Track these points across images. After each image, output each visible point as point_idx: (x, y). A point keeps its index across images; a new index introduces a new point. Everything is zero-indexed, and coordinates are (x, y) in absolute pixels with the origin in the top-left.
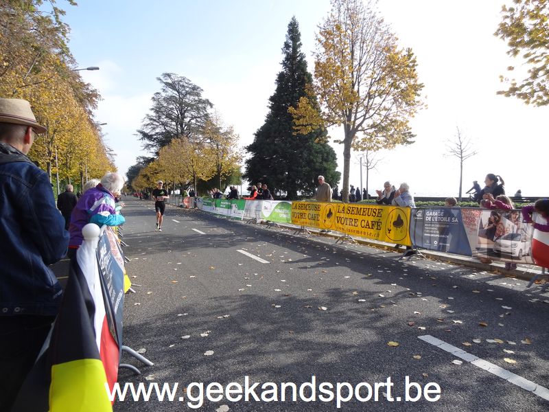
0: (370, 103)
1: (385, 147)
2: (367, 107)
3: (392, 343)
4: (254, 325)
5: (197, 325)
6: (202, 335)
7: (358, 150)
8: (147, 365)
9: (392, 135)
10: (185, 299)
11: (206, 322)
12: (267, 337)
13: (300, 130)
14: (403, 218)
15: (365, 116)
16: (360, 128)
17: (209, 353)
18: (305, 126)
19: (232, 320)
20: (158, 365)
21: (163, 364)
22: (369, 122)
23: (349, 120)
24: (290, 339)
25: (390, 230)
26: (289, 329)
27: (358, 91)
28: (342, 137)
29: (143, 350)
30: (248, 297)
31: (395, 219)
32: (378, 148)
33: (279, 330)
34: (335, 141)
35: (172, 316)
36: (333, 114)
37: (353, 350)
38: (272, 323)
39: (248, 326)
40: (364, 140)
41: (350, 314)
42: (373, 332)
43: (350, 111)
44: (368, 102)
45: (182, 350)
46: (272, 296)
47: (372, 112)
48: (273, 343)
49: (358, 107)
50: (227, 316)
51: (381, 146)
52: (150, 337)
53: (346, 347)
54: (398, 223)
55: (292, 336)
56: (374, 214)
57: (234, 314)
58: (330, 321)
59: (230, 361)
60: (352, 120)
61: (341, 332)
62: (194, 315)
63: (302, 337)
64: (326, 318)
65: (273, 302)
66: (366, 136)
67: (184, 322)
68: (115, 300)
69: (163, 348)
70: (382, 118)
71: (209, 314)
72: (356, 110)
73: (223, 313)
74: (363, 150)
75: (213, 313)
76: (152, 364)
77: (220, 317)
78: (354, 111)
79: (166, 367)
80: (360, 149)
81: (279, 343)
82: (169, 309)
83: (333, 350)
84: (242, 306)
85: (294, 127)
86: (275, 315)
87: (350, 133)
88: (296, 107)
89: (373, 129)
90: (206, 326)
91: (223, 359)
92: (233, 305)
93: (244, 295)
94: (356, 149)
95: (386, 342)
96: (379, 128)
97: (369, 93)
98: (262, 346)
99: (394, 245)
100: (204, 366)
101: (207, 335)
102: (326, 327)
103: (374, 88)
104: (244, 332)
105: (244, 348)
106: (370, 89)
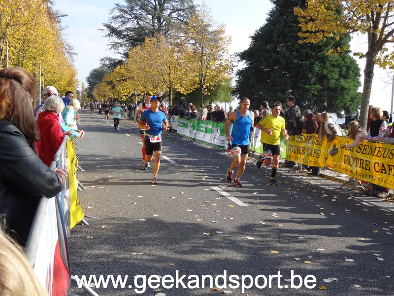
7: (385, 68)
13: (307, 38)
16: (389, 38)
18: (315, 32)
23: (376, 27)
34: (355, 54)
43: (378, 14)
49: (389, 9)
56: (391, 156)
60: (380, 26)
72: (387, 14)
78: (383, 14)
80: (388, 66)
85: (299, 34)
87: (376, 44)
88: (304, 7)
94: (382, 66)
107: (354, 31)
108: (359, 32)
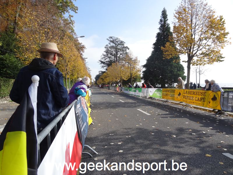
1: (208, 63)
2: (199, 45)
3: (208, 155)
4: (141, 141)
5: (117, 139)
6: (119, 143)
7: (194, 65)
8: (95, 154)
9: (212, 58)
10: (113, 128)
11: (121, 138)
12: (147, 147)
13: (166, 57)
14: (216, 96)
15: (198, 49)
16: (195, 55)
17: (121, 151)
18: (169, 55)
19: (132, 138)
20: (100, 154)
21: (102, 154)
22: (200, 52)
23: (190, 51)
24: (157, 148)
25: (210, 102)
26: (157, 144)
27: (194, 38)
28: (187, 59)
29: (94, 148)
30: (140, 129)
31: (212, 97)
32: (205, 64)
33: (153, 144)
34: (183, 61)
35: (107, 135)
36: (182, 49)
37: (187, 156)
38: (150, 141)
39: (138, 141)
40: (198, 60)
41: (187, 140)
42: (198, 149)
43: (190, 47)
44: (200, 43)
45: (110, 149)
46: (150, 129)
47: (201, 47)
48: (149, 150)
49: (194, 45)
50: (130, 136)
51: (206, 63)
52: (97, 142)
53: (183, 155)
54: (214, 99)
55: (158, 147)
56: (202, 95)
57: (133, 135)
58: (177, 142)
59: (129, 155)
60: (191, 51)
61: (182, 147)
62: (116, 135)
63: (163, 148)
64: (175, 141)
65: (151, 132)
66: (198, 58)
67: (112, 138)
68: (82, 126)
69: (103, 147)
70: (206, 50)
71: (122, 135)
72: (194, 47)
73: (128, 135)
74: (197, 65)
75: (124, 135)
76: (97, 153)
77: (127, 137)
78: (192, 47)
79: (103, 155)
80: (195, 65)
81: (152, 149)
82: (107, 132)
83: (177, 155)
84: (137, 133)
85: (163, 56)
86: (151, 137)
87: (190, 58)
88: (164, 47)
89: (202, 55)
90: (120, 140)
91: (127, 154)
92: (133, 132)
93: (138, 128)
94: (193, 65)
95: (205, 154)
96: (205, 55)
97: (200, 38)
98: (144, 150)
99: (212, 109)
100: (118, 156)
101: (121, 143)
102: (175, 145)
103: (202, 36)
104: (137, 144)
105: (136, 150)
106: (200, 36)
107: (182, 53)
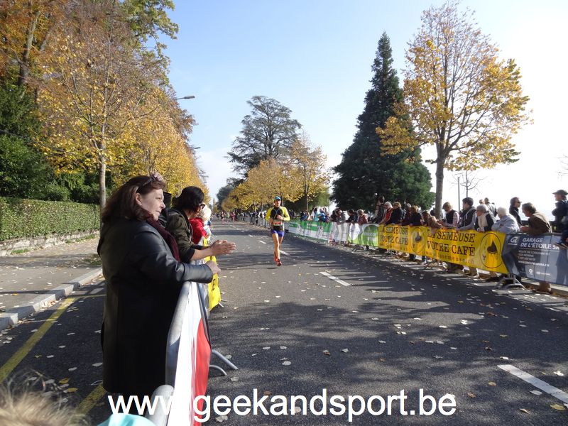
0: (466, 120)
1: (483, 166)
2: (462, 123)
6: (282, 348)
7: (452, 170)
8: (232, 369)
9: (491, 154)
10: (268, 315)
13: (388, 150)
15: (460, 133)
16: (454, 147)
17: (287, 363)
18: (395, 145)
20: (241, 369)
21: (246, 369)
22: (465, 140)
23: (442, 138)
25: (485, 257)
27: (452, 109)
28: (435, 156)
29: (230, 356)
31: (489, 245)
32: (475, 168)
34: (427, 161)
36: (425, 133)
40: (459, 160)
43: (443, 129)
44: (464, 119)
45: (263, 359)
47: (467, 129)
49: (452, 124)
51: (478, 165)
54: (492, 249)
56: (466, 239)
60: (446, 138)
66: (462, 155)
67: (265, 335)
69: (247, 356)
70: (480, 134)
72: (450, 128)
74: (459, 169)
76: (236, 368)
78: (447, 129)
79: (248, 372)
80: (454, 169)
82: (253, 323)
85: (381, 148)
87: (443, 153)
88: (383, 127)
89: (470, 148)
94: (450, 168)
96: (475, 146)
97: (464, 109)
103: (470, 104)
106: (466, 104)
107: (425, 143)
108: (429, 144)
